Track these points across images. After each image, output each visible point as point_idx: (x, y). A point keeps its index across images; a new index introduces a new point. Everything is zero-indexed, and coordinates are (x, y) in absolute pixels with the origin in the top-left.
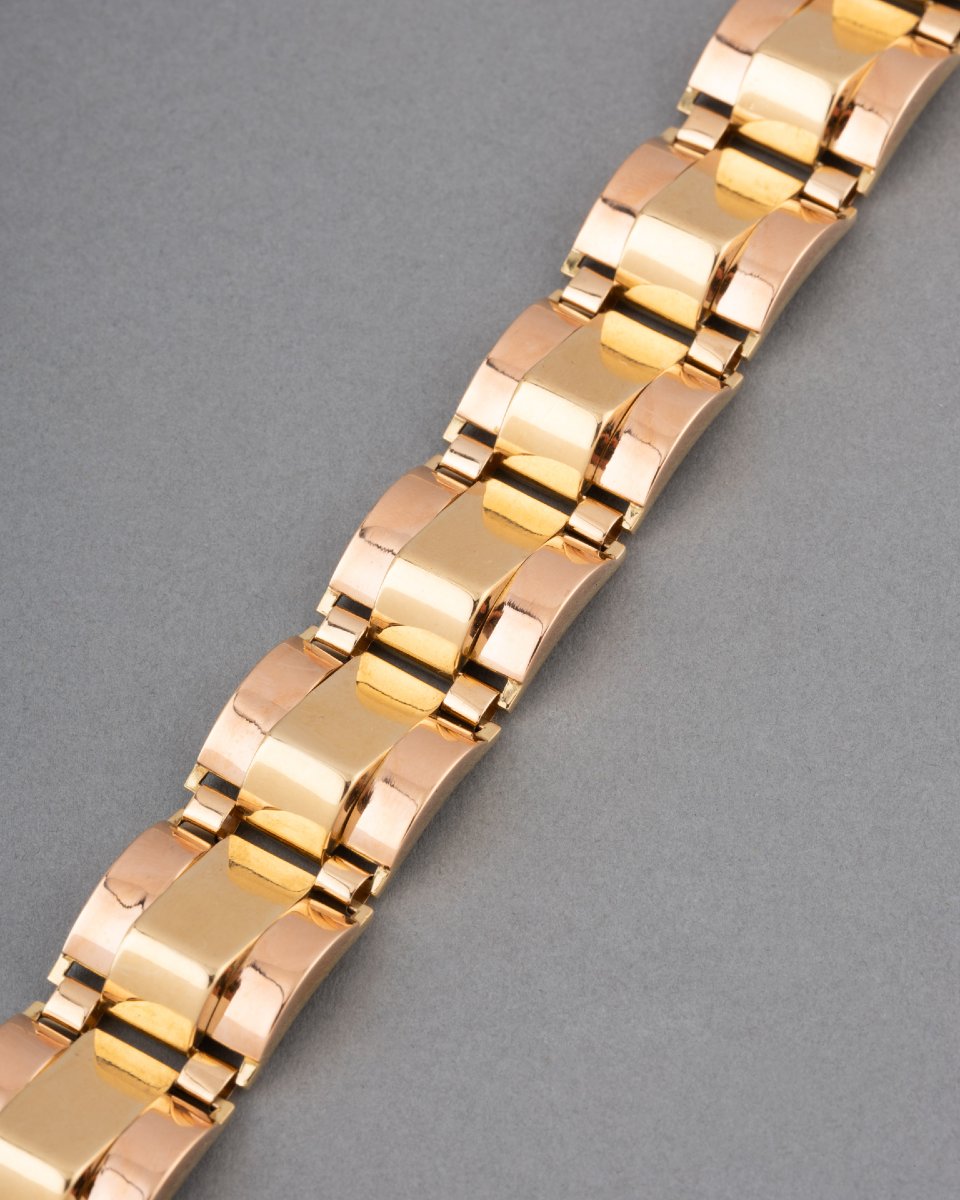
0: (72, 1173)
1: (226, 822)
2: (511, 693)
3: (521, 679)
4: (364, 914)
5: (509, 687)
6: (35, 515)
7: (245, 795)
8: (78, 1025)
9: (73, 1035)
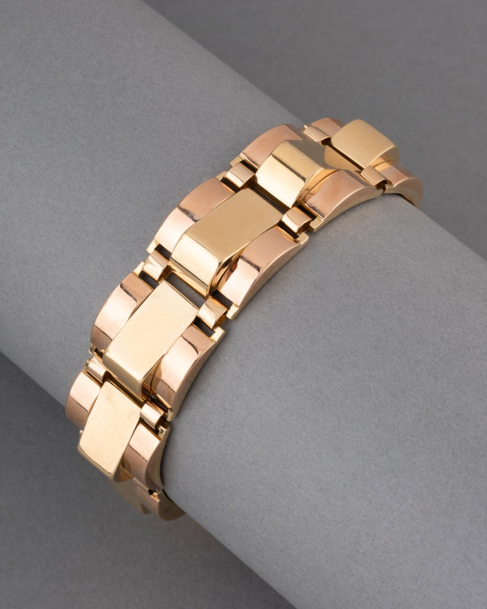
0: (223, 259)
8: (239, 184)
9: (236, 189)
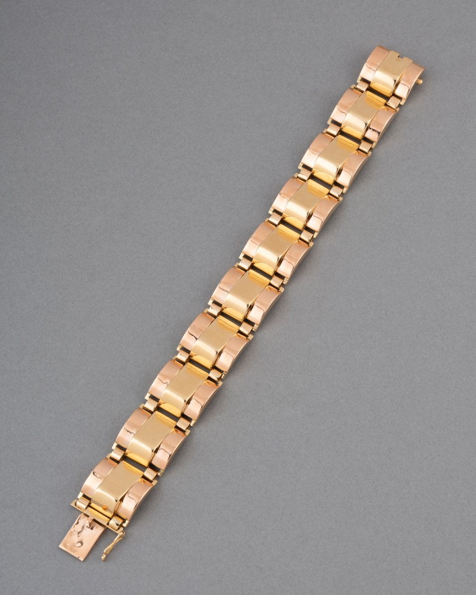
1: (187, 359)
2: (256, 327)
3: (258, 324)
4: (220, 383)
5: (255, 325)
6: (137, 276)
7: (192, 353)
